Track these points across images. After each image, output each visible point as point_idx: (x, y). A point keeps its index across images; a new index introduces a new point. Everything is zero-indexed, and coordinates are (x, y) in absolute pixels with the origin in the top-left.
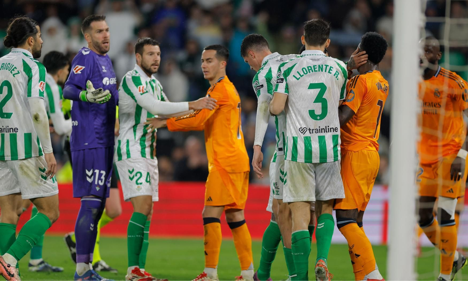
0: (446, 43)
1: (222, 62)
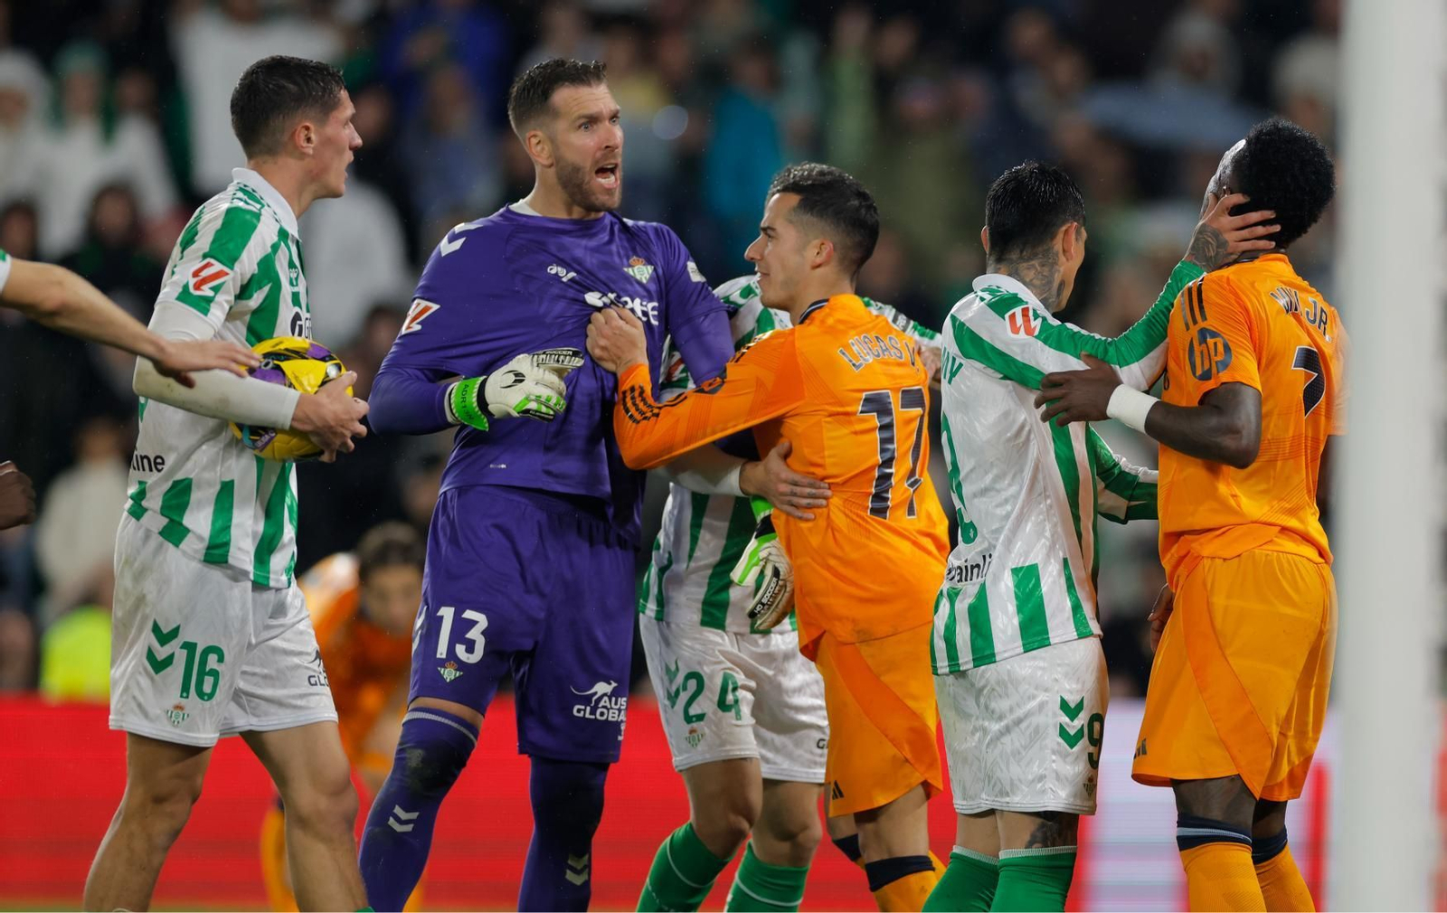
1: (817, 242)
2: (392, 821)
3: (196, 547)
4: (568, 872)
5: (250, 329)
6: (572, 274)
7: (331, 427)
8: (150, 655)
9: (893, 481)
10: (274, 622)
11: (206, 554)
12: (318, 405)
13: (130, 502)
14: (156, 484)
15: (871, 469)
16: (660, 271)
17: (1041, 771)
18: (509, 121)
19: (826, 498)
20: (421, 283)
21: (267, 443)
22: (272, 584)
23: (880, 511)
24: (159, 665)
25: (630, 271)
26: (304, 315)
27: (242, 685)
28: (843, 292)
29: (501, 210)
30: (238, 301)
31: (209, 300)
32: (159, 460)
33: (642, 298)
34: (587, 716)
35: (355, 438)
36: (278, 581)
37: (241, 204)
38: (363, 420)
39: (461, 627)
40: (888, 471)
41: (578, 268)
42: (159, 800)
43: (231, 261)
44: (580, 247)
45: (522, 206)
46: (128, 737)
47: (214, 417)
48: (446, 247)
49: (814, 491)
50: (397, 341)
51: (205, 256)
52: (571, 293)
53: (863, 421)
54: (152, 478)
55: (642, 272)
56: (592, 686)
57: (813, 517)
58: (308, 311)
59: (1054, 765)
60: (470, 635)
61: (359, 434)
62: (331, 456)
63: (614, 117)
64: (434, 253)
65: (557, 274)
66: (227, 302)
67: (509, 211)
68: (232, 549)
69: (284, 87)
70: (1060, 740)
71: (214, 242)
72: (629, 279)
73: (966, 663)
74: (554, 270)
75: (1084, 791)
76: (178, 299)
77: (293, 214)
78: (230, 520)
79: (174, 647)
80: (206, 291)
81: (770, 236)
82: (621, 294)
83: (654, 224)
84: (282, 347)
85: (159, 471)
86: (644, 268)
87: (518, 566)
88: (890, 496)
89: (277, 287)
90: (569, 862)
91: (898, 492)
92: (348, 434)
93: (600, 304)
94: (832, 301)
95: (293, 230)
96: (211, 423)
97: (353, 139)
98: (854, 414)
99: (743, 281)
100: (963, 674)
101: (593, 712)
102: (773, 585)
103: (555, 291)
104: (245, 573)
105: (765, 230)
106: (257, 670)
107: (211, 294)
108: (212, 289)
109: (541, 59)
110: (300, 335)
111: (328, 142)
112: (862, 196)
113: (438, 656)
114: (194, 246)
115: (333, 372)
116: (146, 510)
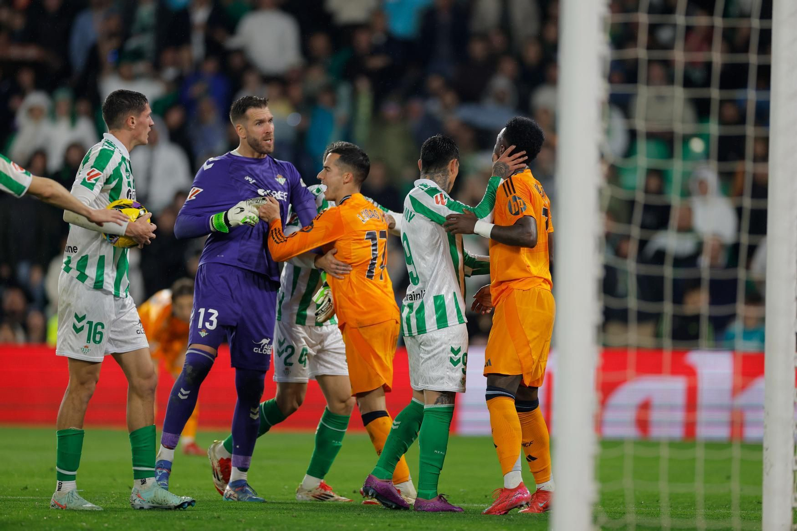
0: (640, 125)
1: (346, 174)
2: (179, 394)
3: (91, 283)
4: (251, 414)
5: (110, 196)
6: (254, 181)
7: (141, 235)
8: (74, 327)
9: (376, 265)
10: (121, 311)
11: (94, 285)
12: (136, 226)
13: (64, 265)
14: (75, 257)
15: (368, 261)
16: (289, 181)
17: (442, 375)
18: (230, 120)
19: (350, 271)
20: (194, 181)
21: (116, 241)
22: (121, 296)
23: (370, 277)
24: (78, 330)
25: (277, 180)
26: (132, 190)
27: (111, 336)
28: (357, 193)
29: (227, 154)
30: (105, 185)
31: (94, 185)
32: (75, 248)
33: (281, 190)
34: (259, 352)
35: (151, 239)
36: (122, 295)
37: (106, 147)
38: (154, 232)
39: (208, 316)
40: (374, 262)
41: (257, 178)
42: (82, 383)
43: (102, 169)
44: (258, 169)
45: (235, 152)
46: (68, 359)
47: (95, 230)
48: (206, 167)
49: (345, 268)
50: (185, 203)
51: (92, 167)
52: (253, 189)
53: (366, 242)
54: (73, 255)
55: (281, 180)
56: (261, 341)
57: (344, 277)
58: (134, 188)
59: (448, 373)
60: (211, 319)
61: (152, 237)
62: (141, 246)
63: (270, 120)
64: (200, 170)
65: (248, 180)
66: (101, 185)
67: (230, 154)
68: (104, 283)
69: (123, 102)
70: (451, 363)
71: (95, 162)
72: (277, 183)
73: (415, 333)
74: (247, 178)
75: (460, 383)
76: (81, 184)
77: (127, 151)
78: (103, 272)
79: (84, 323)
80: (92, 181)
81: (327, 170)
82: (273, 190)
83: (286, 162)
84: (122, 203)
85: (75, 252)
86: (282, 179)
87: (230, 293)
88: (374, 271)
89: (121, 179)
90: (251, 410)
91: (377, 270)
92: (148, 237)
93: (263, 194)
94: (353, 195)
95: (127, 157)
96: (95, 233)
97: (150, 122)
98: (363, 239)
99: (316, 186)
100: (414, 337)
101: (261, 351)
102: (327, 304)
103: (247, 187)
104: (110, 293)
105: (326, 167)
106: (116, 329)
107: (94, 182)
108: (94, 180)
109: (243, 95)
110: (130, 198)
111: (141, 124)
112: (364, 155)
113: (199, 327)
114: (87, 163)
115: (142, 213)
116: (71, 268)
